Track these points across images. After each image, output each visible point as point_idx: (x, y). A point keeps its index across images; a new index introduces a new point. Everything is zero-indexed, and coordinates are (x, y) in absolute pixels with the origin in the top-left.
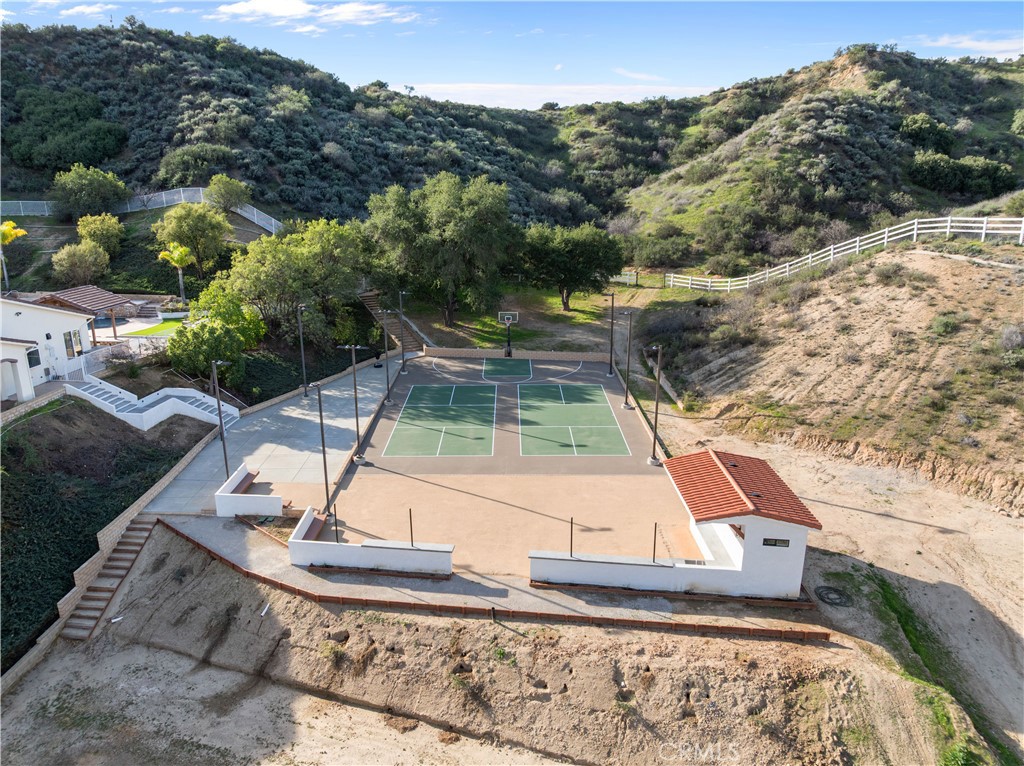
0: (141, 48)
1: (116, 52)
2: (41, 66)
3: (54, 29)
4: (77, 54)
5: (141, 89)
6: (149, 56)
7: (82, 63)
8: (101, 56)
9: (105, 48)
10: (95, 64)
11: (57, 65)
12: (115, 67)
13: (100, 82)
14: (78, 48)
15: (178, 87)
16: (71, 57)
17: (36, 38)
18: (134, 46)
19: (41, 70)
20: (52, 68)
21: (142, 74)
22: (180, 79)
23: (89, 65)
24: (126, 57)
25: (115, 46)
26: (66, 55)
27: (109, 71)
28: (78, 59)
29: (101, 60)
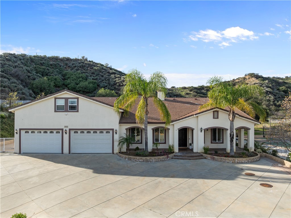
0: (91, 64)
2: (65, 66)
5: (96, 73)
6: (95, 66)
7: (76, 67)
8: (80, 65)
9: (80, 63)
10: (79, 67)
11: (68, 66)
12: (84, 68)
14: (74, 63)
15: (106, 73)
17: (62, 60)
18: (87, 63)
21: (95, 69)
22: (106, 71)
23: (78, 67)
24: (87, 66)
25: (83, 63)
26: (71, 64)
27: (83, 69)
28: (74, 65)
29: (80, 66)
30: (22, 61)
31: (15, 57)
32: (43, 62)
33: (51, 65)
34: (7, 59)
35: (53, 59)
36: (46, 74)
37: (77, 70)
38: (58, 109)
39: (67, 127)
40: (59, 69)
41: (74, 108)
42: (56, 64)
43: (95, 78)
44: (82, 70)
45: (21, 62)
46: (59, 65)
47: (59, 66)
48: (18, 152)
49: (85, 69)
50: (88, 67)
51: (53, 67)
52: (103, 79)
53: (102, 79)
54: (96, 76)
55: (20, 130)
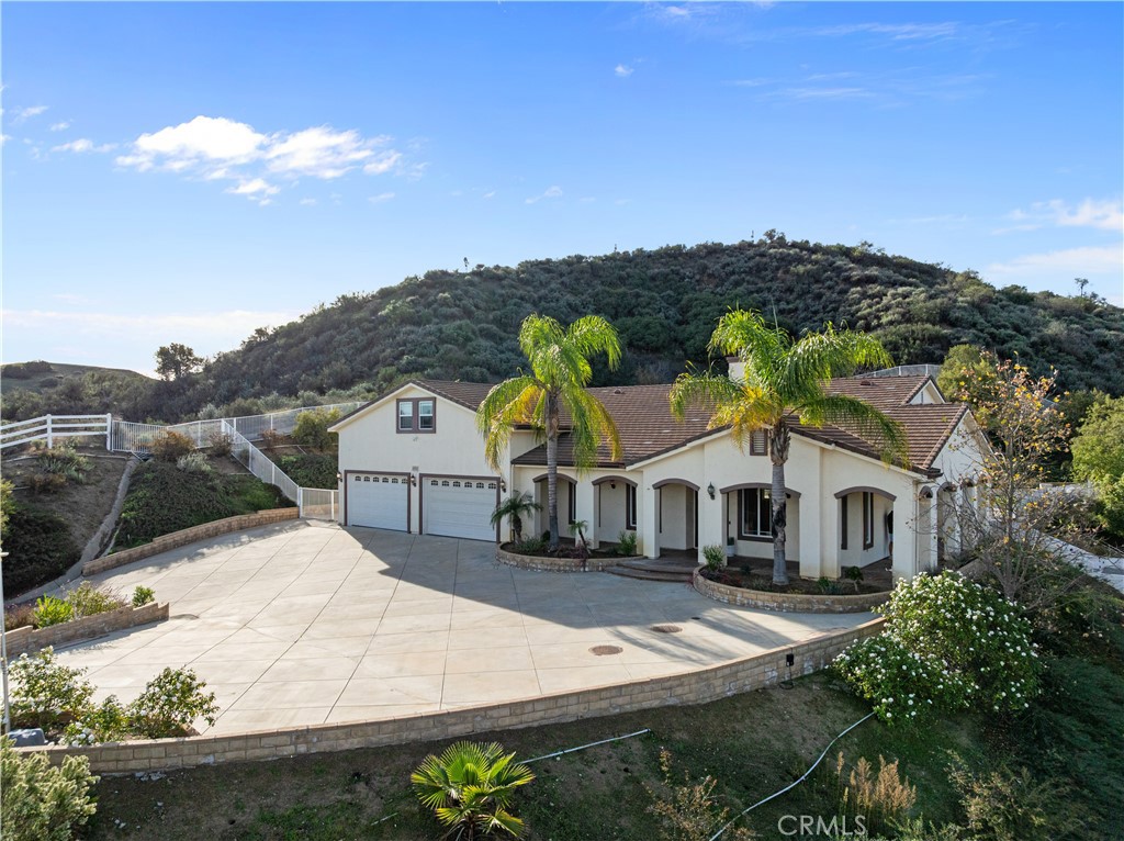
0: (789, 254)
1: (764, 260)
2: (698, 277)
3: (705, 246)
4: (728, 265)
5: (797, 289)
6: (800, 260)
7: (733, 273)
8: (751, 264)
9: (753, 258)
10: (745, 272)
11: (710, 276)
12: (764, 273)
13: (752, 288)
14: (729, 260)
15: (837, 283)
16: (723, 267)
17: (692, 255)
18: (781, 253)
19: (697, 281)
20: (705, 278)
21: (798, 274)
22: (838, 276)
23: (740, 273)
24: (775, 264)
25: (763, 255)
26: (718, 266)
27: (759, 277)
28: (730, 269)
29: (751, 268)
30: (564, 278)
31: (549, 271)
32: (627, 274)
33: (653, 279)
34: (521, 280)
35: (662, 257)
36: (626, 311)
37: (737, 284)
38: (404, 425)
39: (415, 468)
40: (675, 290)
41: (428, 424)
42: (668, 275)
43: (791, 306)
44: (756, 280)
45: (562, 283)
46: (678, 274)
47: (677, 278)
48: (343, 522)
49: (763, 279)
50: (778, 268)
51: (658, 283)
52: (817, 306)
53: (813, 309)
54: (795, 300)
55: (346, 472)
